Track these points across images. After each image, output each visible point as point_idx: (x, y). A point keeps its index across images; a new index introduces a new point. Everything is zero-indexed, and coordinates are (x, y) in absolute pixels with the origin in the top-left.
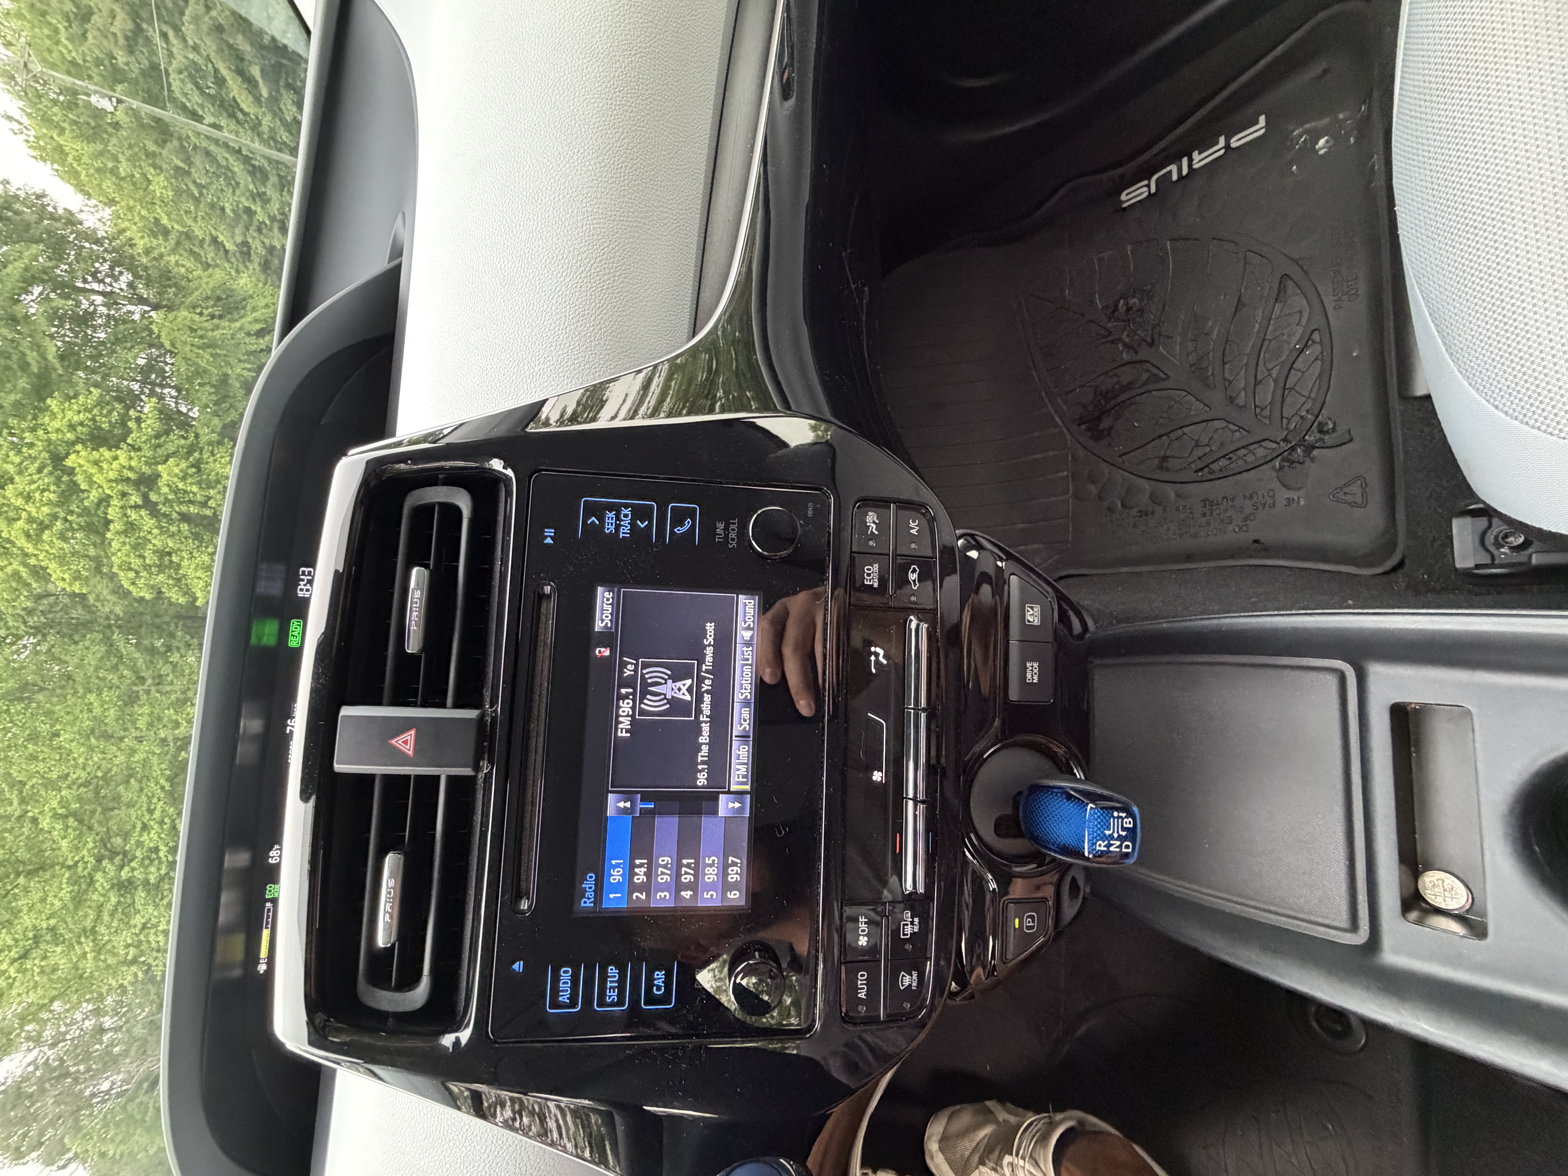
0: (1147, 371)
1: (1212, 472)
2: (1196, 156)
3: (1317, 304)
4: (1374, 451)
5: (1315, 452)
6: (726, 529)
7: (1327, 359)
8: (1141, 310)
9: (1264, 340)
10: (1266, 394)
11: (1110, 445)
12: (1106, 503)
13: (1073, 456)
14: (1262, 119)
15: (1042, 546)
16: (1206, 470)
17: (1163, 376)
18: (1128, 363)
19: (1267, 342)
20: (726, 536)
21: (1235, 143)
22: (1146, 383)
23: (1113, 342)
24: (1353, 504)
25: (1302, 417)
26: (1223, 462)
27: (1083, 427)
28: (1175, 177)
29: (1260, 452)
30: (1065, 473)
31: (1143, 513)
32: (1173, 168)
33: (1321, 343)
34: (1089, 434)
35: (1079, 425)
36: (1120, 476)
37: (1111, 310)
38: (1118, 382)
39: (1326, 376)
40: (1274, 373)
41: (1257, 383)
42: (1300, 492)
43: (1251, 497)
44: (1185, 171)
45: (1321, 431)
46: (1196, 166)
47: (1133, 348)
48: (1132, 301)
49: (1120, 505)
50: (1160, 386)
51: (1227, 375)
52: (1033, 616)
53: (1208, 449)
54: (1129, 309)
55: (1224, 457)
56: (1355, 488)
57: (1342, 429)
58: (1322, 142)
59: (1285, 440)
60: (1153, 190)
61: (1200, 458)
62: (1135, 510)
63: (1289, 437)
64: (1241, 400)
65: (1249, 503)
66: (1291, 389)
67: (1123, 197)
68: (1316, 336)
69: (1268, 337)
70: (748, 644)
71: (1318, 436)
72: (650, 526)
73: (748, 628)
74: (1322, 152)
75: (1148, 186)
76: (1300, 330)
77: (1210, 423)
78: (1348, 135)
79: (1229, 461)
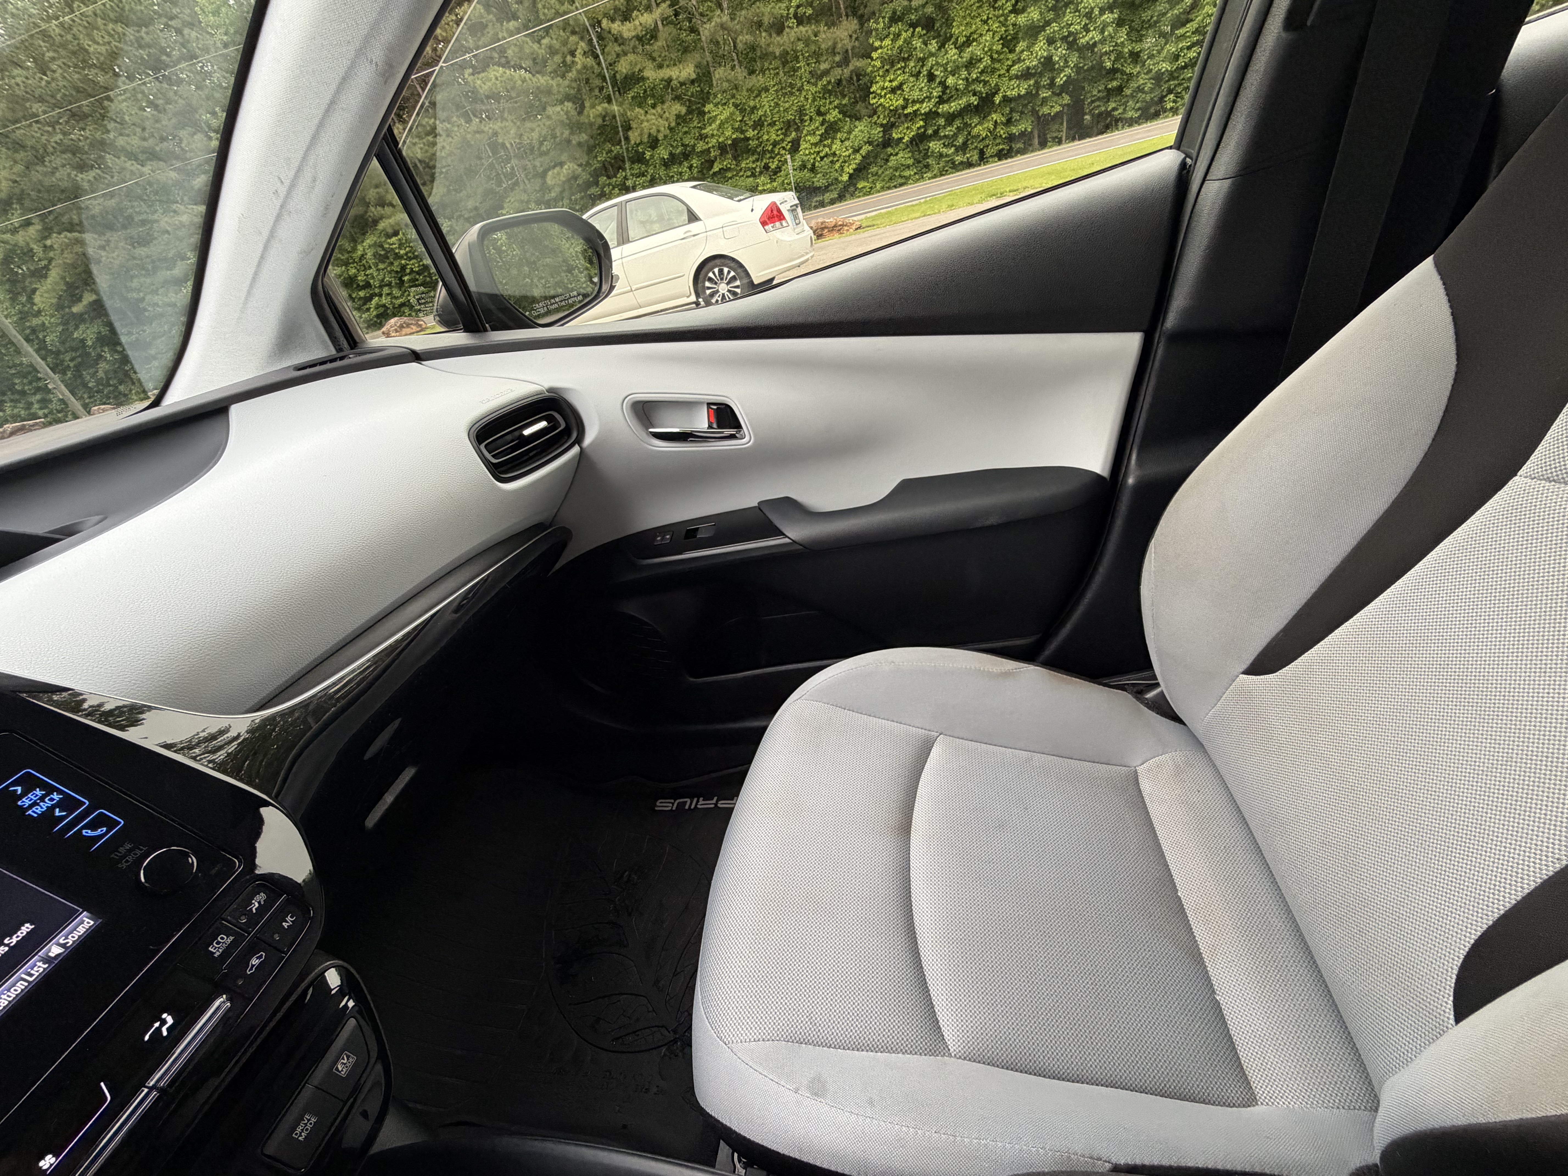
0: (618, 933)
1: (622, 1044)
2: (701, 801)
6: (130, 851)
8: (635, 885)
10: (677, 988)
11: (567, 992)
16: (620, 1041)
17: (625, 942)
18: (610, 922)
20: (125, 856)
21: (720, 804)
22: (613, 944)
23: (609, 900)
26: (632, 1038)
27: (559, 966)
28: (687, 807)
29: (657, 1038)
32: (688, 800)
34: (559, 974)
35: (555, 963)
36: (561, 1025)
37: (619, 876)
38: (598, 936)
40: (686, 971)
41: (674, 974)
43: (636, 1079)
44: (693, 807)
46: (699, 806)
47: (618, 912)
48: (633, 876)
50: (620, 951)
51: (661, 960)
52: (344, 1066)
53: (628, 1021)
54: (629, 881)
55: (634, 1032)
59: (674, 1031)
60: (674, 808)
61: (620, 1028)
63: (678, 1029)
64: (661, 985)
67: (659, 803)
70: (47, 960)
72: (62, 818)
73: (63, 946)
75: (673, 804)
77: (638, 998)
79: (636, 1038)
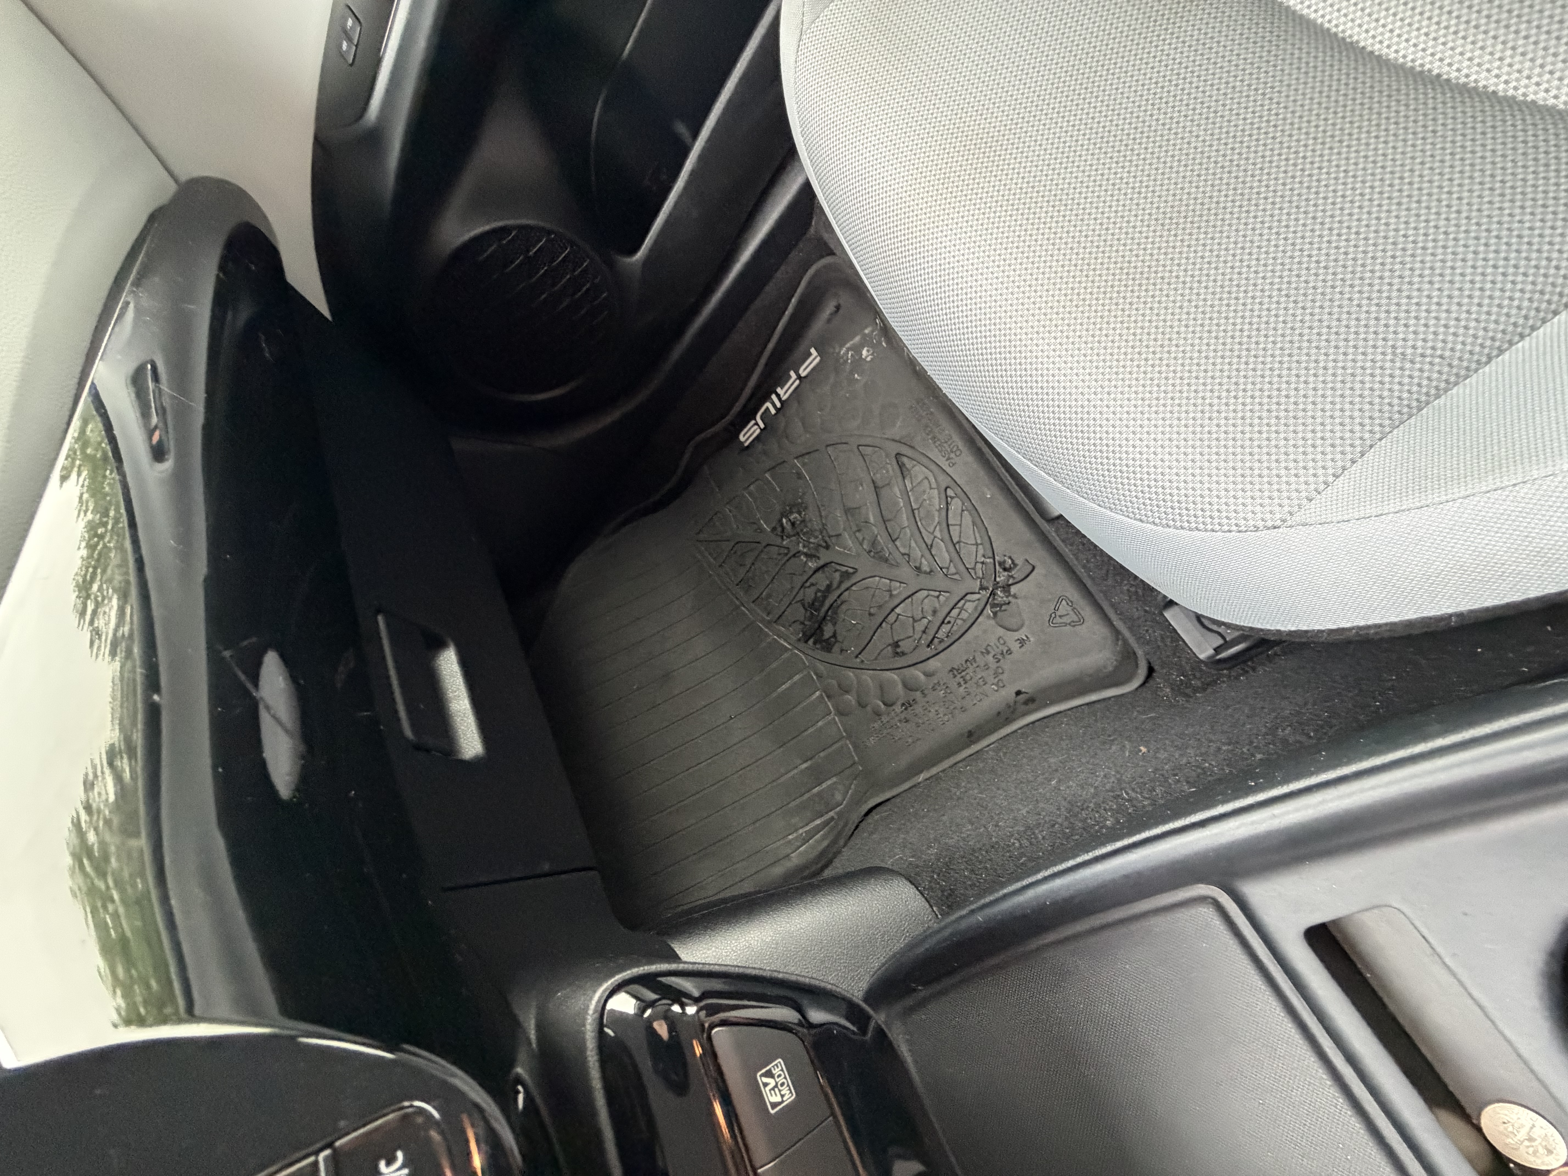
0: (837, 570)
1: (942, 641)
2: (779, 390)
3: (933, 467)
4: (1057, 569)
5: (1013, 590)
7: (970, 507)
8: (803, 521)
9: (913, 511)
10: (943, 554)
11: (842, 650)
12: (869, 708)
13: (816, 674)
14: (813, 350)
15: (834, 779)
16: (936, 640)
17: (851, 570)
18: (817, 570)
19: (916, 512)
21: (803, 373)
22: (841, 583)
23: (794, 555)
24: (1073, 624)
25: (983, 563)
26: (945, 629)
27: (811, 642)
28: (773, 411)
29: (970, 607)
30: (818, 693)
31: (907, 705)
32: (768, 404)
33: (957, 496)
34: (818, 646)
35: (806, 642)
36: (867, 677)
37: (779, 529)
38: (819, 590)
39: (978, 522)
40: (938, 533)
41: (930, 548)
42: (1024, 629)
43: (988, 652)
44: (778, 405)
45: (1005, 569)
46: (784, 398)
47: (815, 556)
48: (792, 517)
49: (883, 706)
50: (853, 581)
51: (902, 550)
53: (925, 621)
54: (793, 524)
55: (943, 622)
56: (1064, 608)
57: (1019, 561)
58: (864, 352)
59: (982, 588)
60: (762, 426)
61: (924, 632)
62: (899, 703)
63: (985, 584)
64: (926, 568)
65: (990, 658)
66: (958, 542)
67: (742, 438)
68: (950, 492)
69: (915, 506)
71: (1006, 573)
74: (869, 359)
75: (757, 424)
76: (935, 493)
77: (914, 597)
78: (880, 343)
79: (950, 626)
